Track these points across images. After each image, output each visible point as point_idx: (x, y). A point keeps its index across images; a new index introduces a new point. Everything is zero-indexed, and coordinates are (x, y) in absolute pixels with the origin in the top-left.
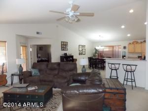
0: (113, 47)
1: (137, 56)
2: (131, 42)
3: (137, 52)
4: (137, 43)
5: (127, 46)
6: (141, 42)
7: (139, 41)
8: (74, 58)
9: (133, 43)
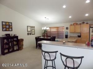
0: (58, 28)
1: (77, 36)
2: (72, 23)
3: (77, 32)
4: (77, 24)
5: (69, 27)
6: (80, 24)
7: (79, 23)
8: (19, 38)
9: (74, 24)
